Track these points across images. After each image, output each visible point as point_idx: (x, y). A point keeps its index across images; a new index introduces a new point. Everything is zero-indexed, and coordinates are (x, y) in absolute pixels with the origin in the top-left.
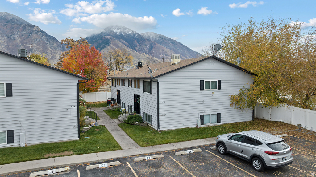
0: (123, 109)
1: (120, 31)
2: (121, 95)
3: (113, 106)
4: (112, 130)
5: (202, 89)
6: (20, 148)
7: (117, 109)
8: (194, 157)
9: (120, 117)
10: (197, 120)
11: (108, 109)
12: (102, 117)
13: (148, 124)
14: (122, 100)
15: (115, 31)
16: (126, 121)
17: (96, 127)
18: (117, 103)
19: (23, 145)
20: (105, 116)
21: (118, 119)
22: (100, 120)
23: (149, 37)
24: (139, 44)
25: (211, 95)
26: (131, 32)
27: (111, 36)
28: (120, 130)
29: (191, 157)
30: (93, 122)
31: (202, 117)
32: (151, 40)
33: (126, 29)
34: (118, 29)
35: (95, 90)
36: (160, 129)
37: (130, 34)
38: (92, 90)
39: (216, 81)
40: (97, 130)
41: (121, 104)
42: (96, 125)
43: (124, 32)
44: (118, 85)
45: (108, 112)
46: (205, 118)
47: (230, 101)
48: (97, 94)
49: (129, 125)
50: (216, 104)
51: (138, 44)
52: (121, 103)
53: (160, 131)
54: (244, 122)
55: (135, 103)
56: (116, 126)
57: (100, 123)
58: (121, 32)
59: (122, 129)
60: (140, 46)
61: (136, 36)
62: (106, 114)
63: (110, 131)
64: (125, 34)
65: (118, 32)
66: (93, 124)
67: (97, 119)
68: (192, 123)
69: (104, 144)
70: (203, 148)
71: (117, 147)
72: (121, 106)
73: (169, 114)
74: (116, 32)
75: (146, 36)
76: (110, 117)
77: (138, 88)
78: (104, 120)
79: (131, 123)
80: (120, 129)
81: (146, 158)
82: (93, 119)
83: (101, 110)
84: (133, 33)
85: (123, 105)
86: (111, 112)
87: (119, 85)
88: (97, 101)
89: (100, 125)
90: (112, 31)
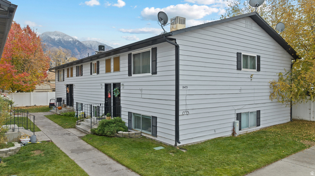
0: (80, 113)
1: (58, 37)
2: (74, 92)
3: (61, 109)
4: (73, 151)
5: (239, 67)
7: (68, 114)
9: (80, 124)
10: (234, 123)
11: (53, 114)
12: (43, 126)
13: (143, 134)
14: (76, 99)
15: (53, 37)
16: (96, 131)
17: (33, 145)
18: (68, 104)
20: (49, 124)
21: (75, 127)
22: (40, 130)
23: (91, 45)
24: (80, 52)
25: (249, 80)
26: (71, 39)
27: (48, 42)
28: (90, 150)
30: (25, 136)
31: (239, 116)
32: (93, 48)
33: (66, 35)
34: (56, 35)
35: (30, 90)
36: (182, 143)
37: (70, 41)
38: (24, 88)
39: (255, 57)
40: (36, 153)
41: (75, 106)
42: (34, 141)
43: (63, 39)
44: (68, 76)
45: (54, 118)
46: (243, 118)
47: (268, 91)
48: (32, 95)
49: (105, 138)
50: (255, 95)
51: (78, 53)
52: (75, 103)
53: (182, 148)
54: (283, 124)
55: (106, 100)
56: (78, 141)
57: (41, 137)
58: (60, 39)
59: (96, 147)
60: (81, 54)
61: (76, 44)
62: (49, 121)
63: (68, 154)
64: (64, 41)
65: (57, 38)
66: (26, 140)
67: (34, 129)
72: (75, 108)
73: (194, 112)
74: (54, 39)
75: (88, 44)
76: (60, 125)
77: (115, 71)
78: (48, 131)
79: (108, 133)
80: (89, 147)
82: (27, 129)
83: (40, 116)
84: (73, 41)
85: (79, 106)
86: (60, 118)
87: (72, 76)
88: (32, 105)
89: (43, 142)
90: (49, 37)
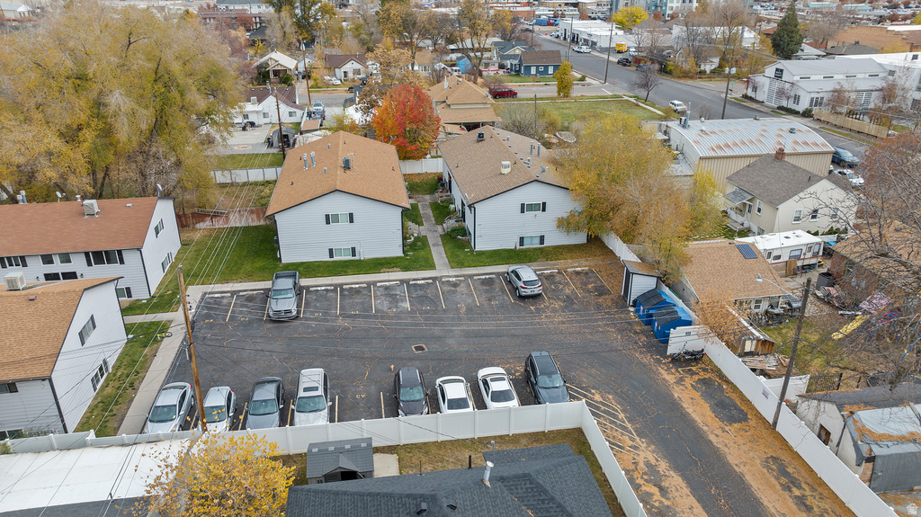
5: (522, 211)
6: (360, 260)
8: (488, 283)
9: (445, 223)
10: (516, 242)
11: (436, 201)
12: (426, 220)
19: (362, 259)
20: (430, 218)
21: (442, 225)
22: (423, 225)
25: (534, 218)
28: (440, 245)
29: (484, 282)
31: (522, 239)
39: (541, 203)
40: (419, 243)
45: (435, 208)
46: (525, 240)
47: (556, 223)
49: (451, 239)
50: (540, 226)
53: (476, 252)
56: (438, 238)
57: (423, 231)
59: (443, 244)
62: (431, 213)
63: (430, 246)
68: (511, 243)
69: (423, 263)
70: (498, 274)
71: (432, 267)
76: (435, 220)
78: (427, 226)
80: (441, 243)
81: (451, 279)
89: (423, 237)
